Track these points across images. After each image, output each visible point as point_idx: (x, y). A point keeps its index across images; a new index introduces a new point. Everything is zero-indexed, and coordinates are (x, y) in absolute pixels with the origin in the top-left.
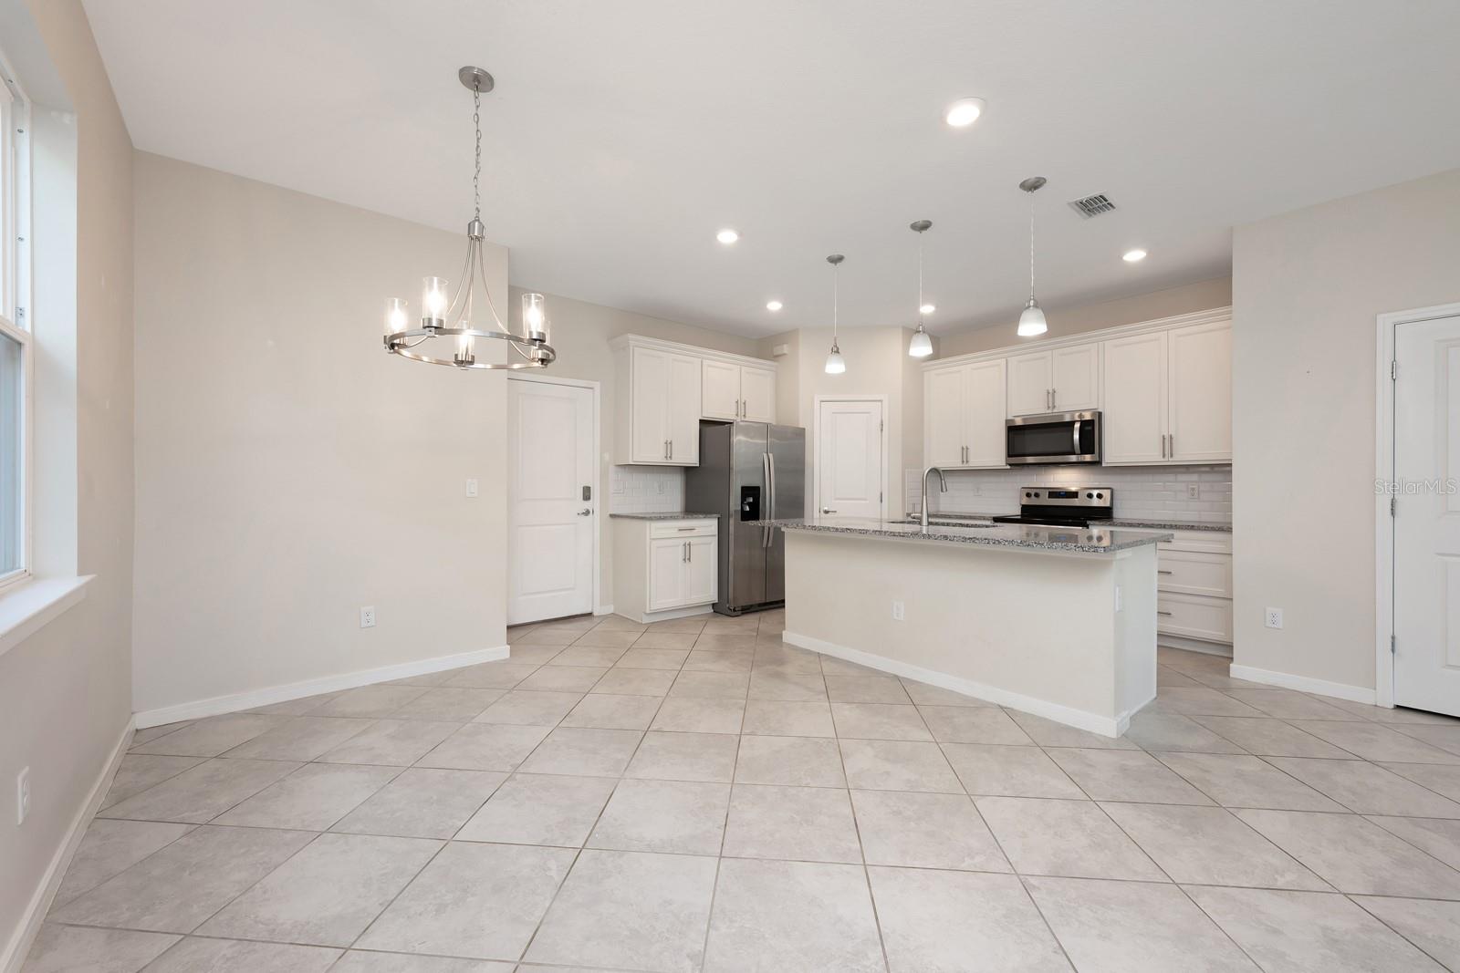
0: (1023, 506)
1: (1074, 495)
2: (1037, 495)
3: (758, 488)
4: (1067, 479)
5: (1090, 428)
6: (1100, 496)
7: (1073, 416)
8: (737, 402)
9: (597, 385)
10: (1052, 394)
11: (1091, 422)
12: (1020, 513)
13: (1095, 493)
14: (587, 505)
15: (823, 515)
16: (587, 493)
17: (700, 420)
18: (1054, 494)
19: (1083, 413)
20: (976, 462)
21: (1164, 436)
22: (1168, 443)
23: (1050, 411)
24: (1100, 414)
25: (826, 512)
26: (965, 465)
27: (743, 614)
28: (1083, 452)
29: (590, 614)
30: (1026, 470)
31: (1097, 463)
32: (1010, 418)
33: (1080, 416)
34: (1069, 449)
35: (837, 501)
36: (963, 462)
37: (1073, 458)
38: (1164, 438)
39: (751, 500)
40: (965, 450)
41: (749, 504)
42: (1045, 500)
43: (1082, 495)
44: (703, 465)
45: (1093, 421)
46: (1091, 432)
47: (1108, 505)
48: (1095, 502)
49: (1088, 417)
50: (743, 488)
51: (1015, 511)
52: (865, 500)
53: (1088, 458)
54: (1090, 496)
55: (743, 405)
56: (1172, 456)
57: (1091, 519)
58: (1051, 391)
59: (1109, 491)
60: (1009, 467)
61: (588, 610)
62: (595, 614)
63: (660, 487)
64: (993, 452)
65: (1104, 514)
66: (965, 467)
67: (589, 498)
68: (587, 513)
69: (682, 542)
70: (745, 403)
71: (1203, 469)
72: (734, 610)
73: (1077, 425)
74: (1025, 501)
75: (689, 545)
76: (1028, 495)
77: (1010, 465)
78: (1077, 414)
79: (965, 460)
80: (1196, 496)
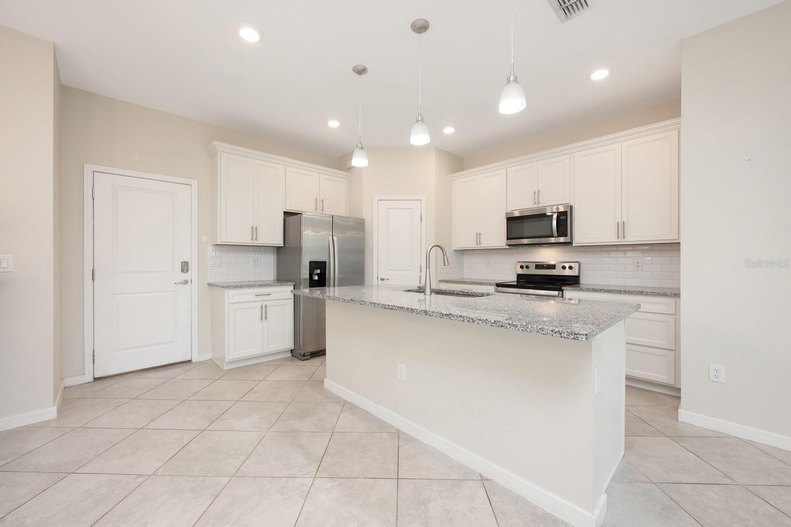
0: (519, 275)
1: (553, 267)
2: (527, 267)
3: (325, 263)
4: (548, 255)
5: (564, 217)
6: (571, 268)
7: (552, 209)
8: (316, 200)
9: (195, 183)
10: (537, 193)
11: (564, 213)
12: (516, 280)
13: (567, 265)
14: (186, 276)
15: (380, 282)
16: (185, 267)
17: (284, 212)
18: (539, 266)
19: (559, 207)
20: (485, 244)
21: (618, 222)
22: (621, 228)
23: (536, 206)
24: (571, 207)
25: (382, 280)
26: (478, 246)
27: (311, 357)
28: (559, 236)
29: (190, 361)
30: (520, 249)
31: (569, 243)
32: (508, 211)
33: (557, 208)
34: (549, 233)
35: (391, 272)
36: (477, 244)
37: (553, 240)
38: (618, 224)
39: (319, 271)
40: (478, 235)
41: (318, 275)
42: (533, 271)
43: (559, 267)
44: (286, 245)
45: (567, 212)
46: (564, 220)
47: (576, 274)
48: (567, 272)
49: (562, 209)
50: (311, 263)
51: (513, 279)
52: (409, 270)
53: (562, 239)
54: (564, 268)
55: (321, 202)
56: (624, 237)
57: (565, 285)
58: (537, 192)
59: (578, 264)
60: (508, 247)
61: (188, 358)
62: (194, 361)
63: (255, 261)
64: (498, 236)
65: (573, 281)
66: (478, 247)
67: (187, 271)
68: (186, 282)
69: (259, 304)
70: (322, 201)
71: (645, 248)
72: (304, 356)
73: (555, 216)
74: (520, 271)
75: (266, 306)
76: (522, 267)
77: (509, 245)
78: (555, 207)
79: (478, 243)
80: (640, 268)
